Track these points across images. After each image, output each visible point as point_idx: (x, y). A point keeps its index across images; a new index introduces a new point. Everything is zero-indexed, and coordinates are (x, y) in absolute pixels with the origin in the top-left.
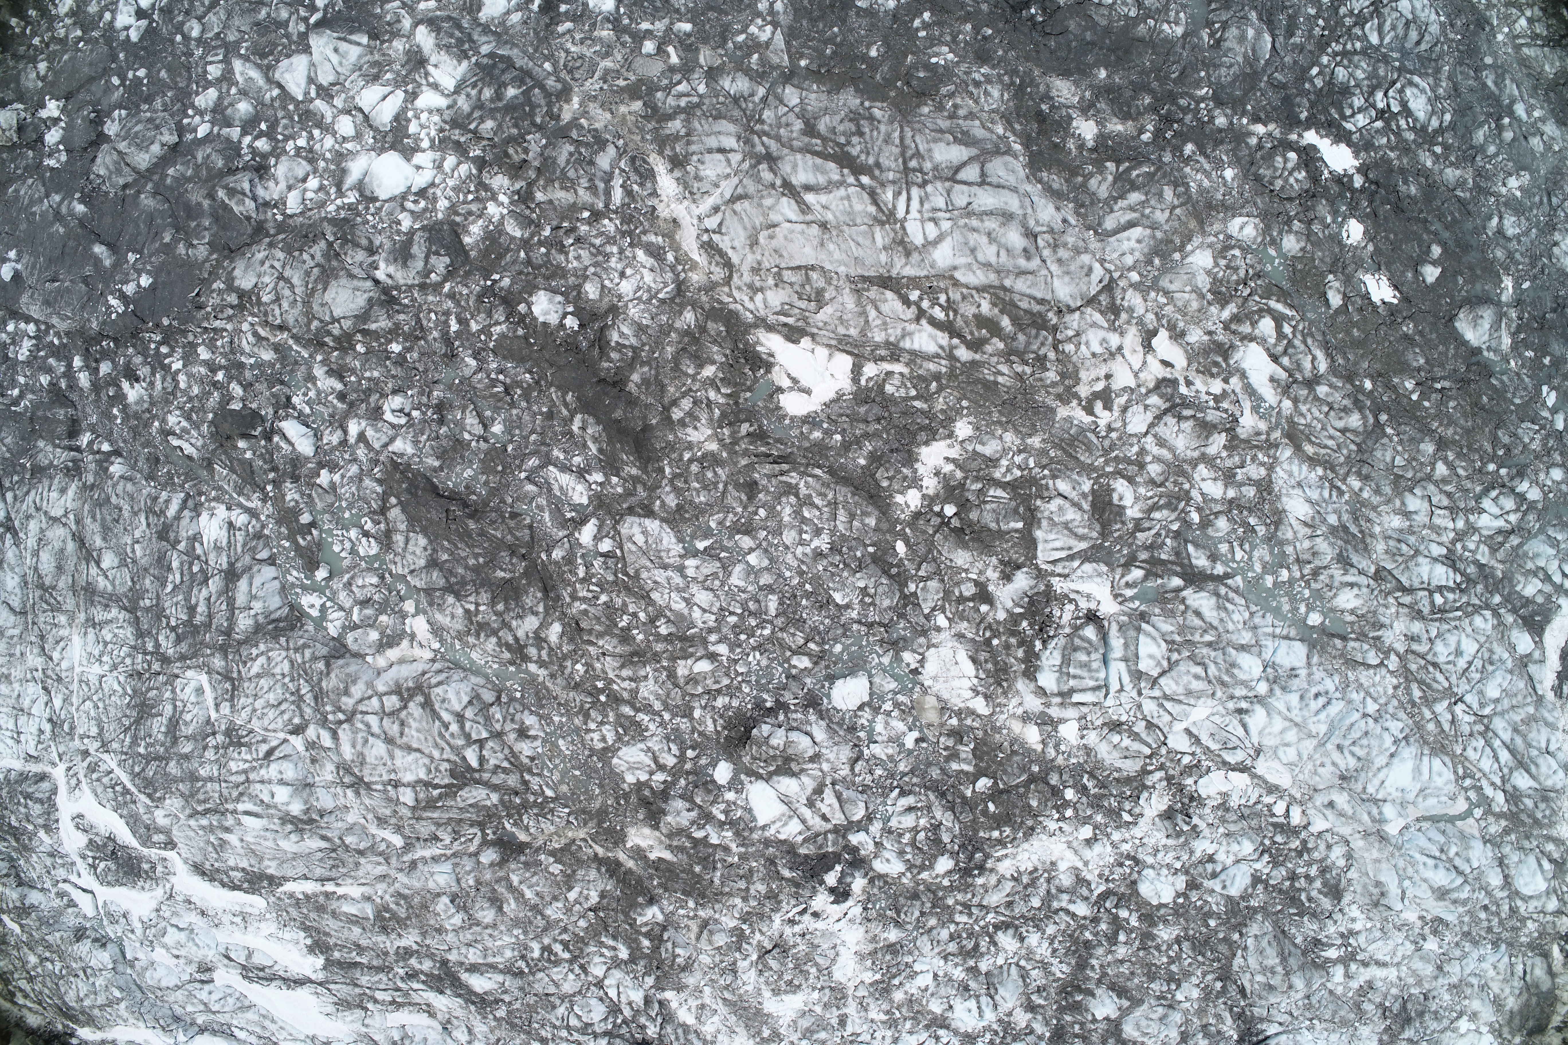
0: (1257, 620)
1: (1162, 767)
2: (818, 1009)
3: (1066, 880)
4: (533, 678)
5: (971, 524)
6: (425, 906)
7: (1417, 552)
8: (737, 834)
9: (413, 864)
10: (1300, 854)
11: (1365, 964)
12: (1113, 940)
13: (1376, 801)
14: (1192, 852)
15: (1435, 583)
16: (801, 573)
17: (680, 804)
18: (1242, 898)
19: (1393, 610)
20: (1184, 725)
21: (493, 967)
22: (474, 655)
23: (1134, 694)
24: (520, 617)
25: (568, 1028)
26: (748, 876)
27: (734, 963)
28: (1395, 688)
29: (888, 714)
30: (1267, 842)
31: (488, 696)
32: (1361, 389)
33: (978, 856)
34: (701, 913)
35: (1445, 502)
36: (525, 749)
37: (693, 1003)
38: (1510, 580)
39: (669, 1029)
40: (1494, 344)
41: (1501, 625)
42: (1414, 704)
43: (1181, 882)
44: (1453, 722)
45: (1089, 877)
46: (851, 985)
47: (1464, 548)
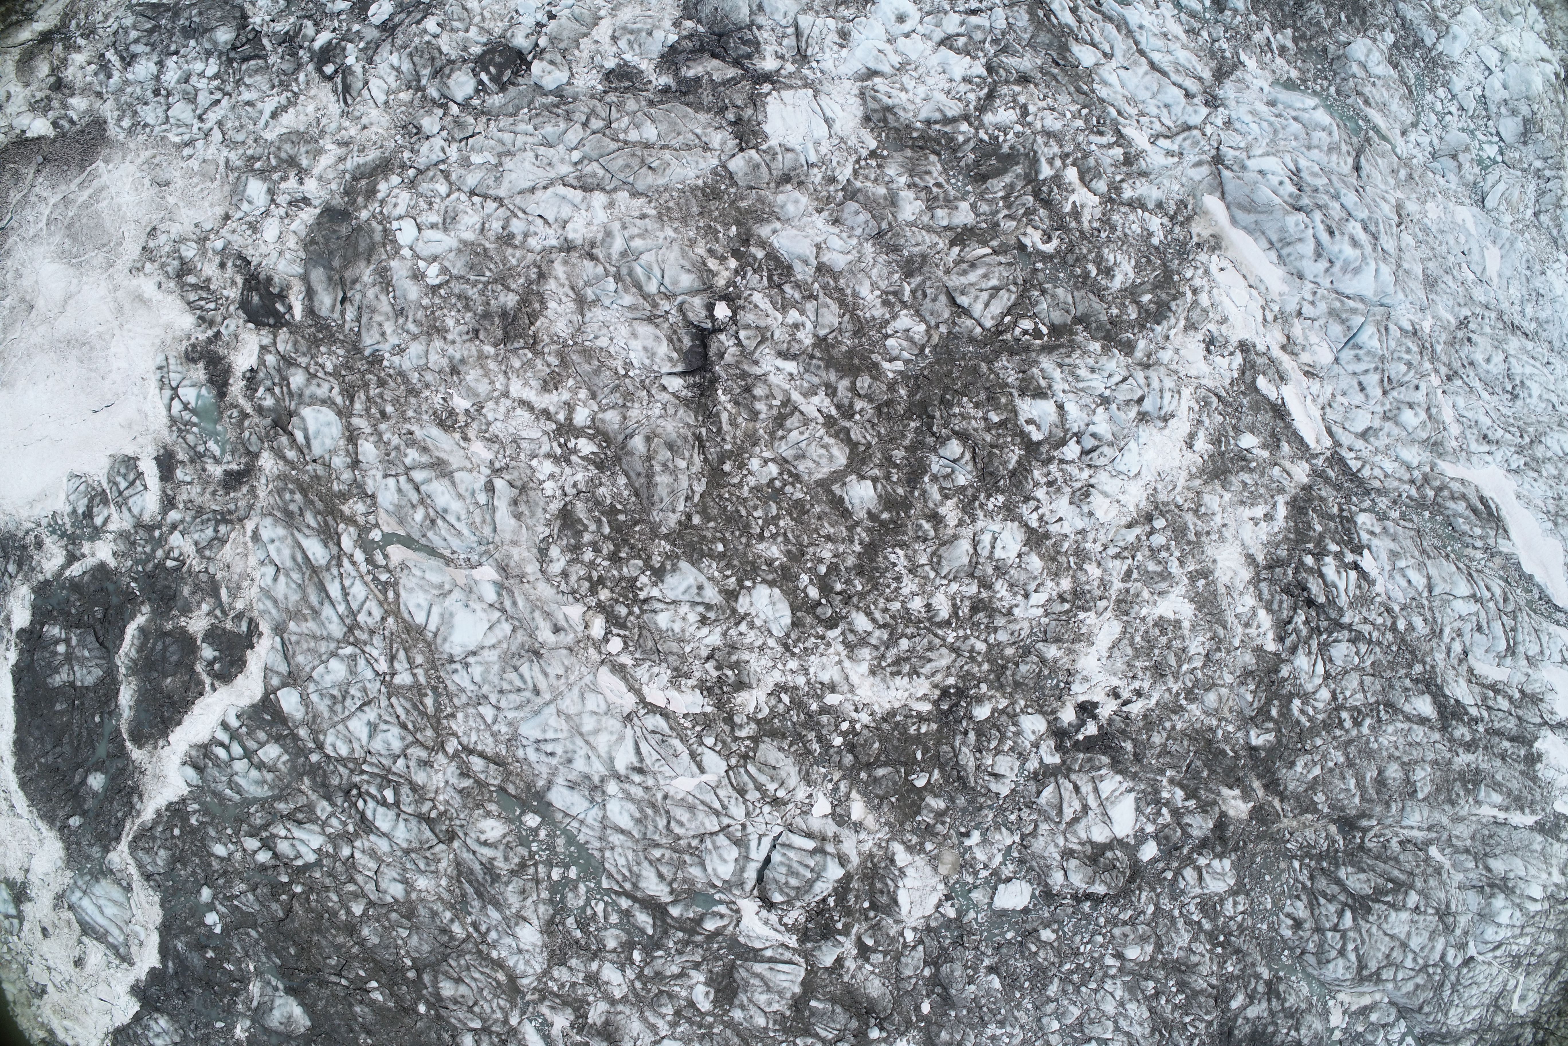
0: (598, 845)
1: (736, 739)
2: (1146, 594)
3: (865, 653)
4: (1268, 966)
5: (859, 1016)
6: (1439, 790)
7: (407, 852)
8: (1157, 792)
9: (1429, 829)
10: (601, 581)
11: (545, 412)
12: (833, 569)
13: (503, 610)
14: (724, 634)
15: (391, 814)
16: (1018, 1006)
17: (1196, 833)
18: (678, 557)
19: (441, 798)
20: (704, 778)
21: (1408, 718)
22: (1305, 990)
23: (750, 829)
24: (1259, 1018)
25: (1370, 642)
26: (1165, 751)
27: (1204, 665)
28: (453, 716)
29: (986, 867)
30: (636, 610)
31: (1311, 959)
32: (429, 1005)
33: (945, 707)
34: (1215, 722)
35: (359, 878)
36: (1301, 910)
37: (1252, 631)
38: (294, 768)
39: (1285, 614)
40: (269, 990)
41: (316, 734)
42: (434, 689)
43: (743, 604)
44: (392, 658)
45: (841, 648)
46: (1108, 614)
47: (345, 824)
